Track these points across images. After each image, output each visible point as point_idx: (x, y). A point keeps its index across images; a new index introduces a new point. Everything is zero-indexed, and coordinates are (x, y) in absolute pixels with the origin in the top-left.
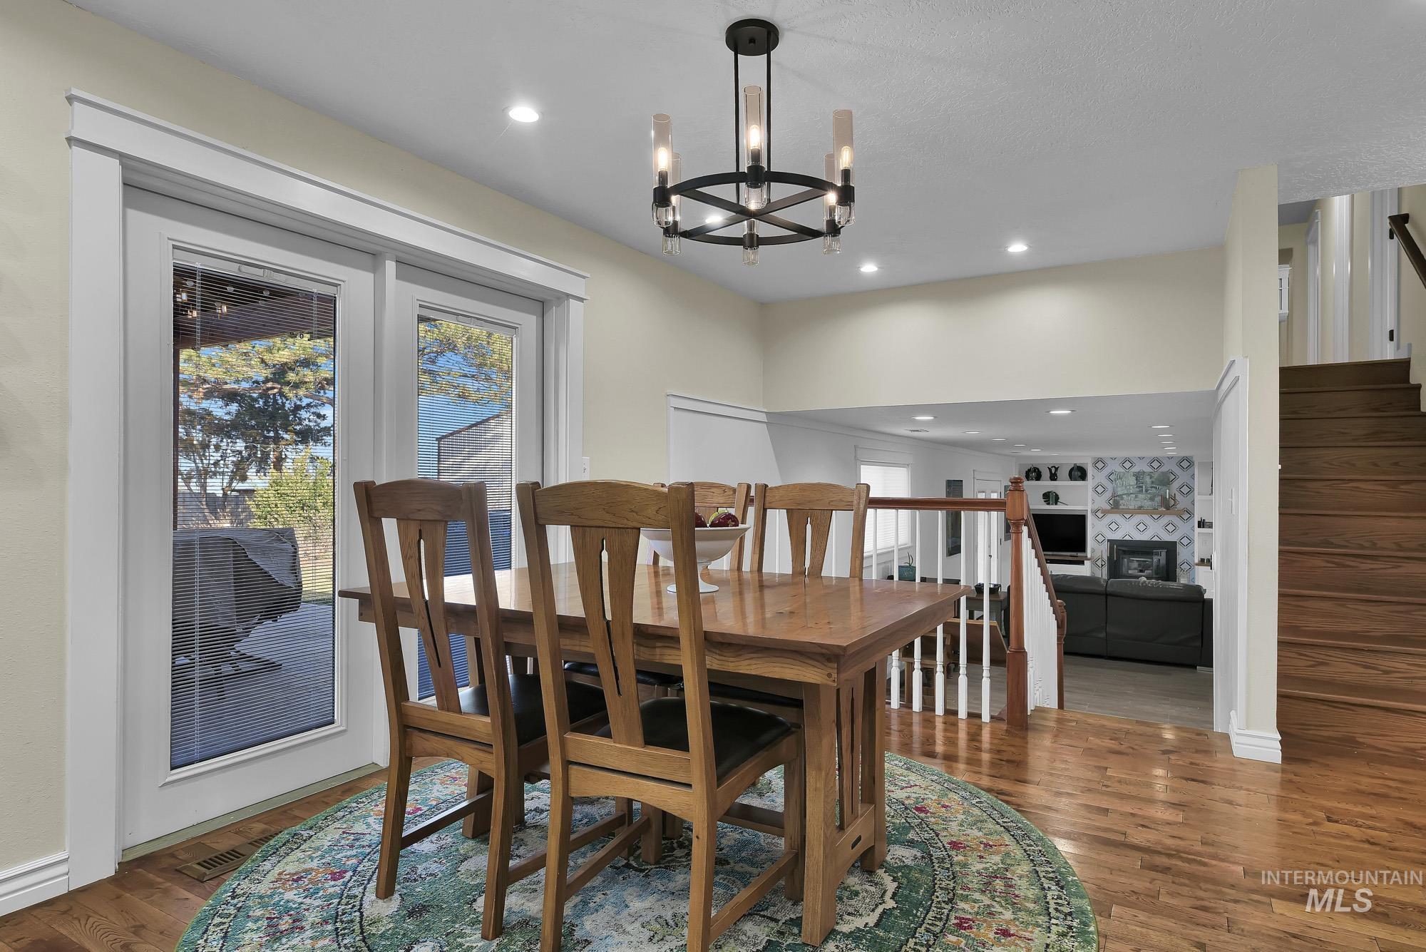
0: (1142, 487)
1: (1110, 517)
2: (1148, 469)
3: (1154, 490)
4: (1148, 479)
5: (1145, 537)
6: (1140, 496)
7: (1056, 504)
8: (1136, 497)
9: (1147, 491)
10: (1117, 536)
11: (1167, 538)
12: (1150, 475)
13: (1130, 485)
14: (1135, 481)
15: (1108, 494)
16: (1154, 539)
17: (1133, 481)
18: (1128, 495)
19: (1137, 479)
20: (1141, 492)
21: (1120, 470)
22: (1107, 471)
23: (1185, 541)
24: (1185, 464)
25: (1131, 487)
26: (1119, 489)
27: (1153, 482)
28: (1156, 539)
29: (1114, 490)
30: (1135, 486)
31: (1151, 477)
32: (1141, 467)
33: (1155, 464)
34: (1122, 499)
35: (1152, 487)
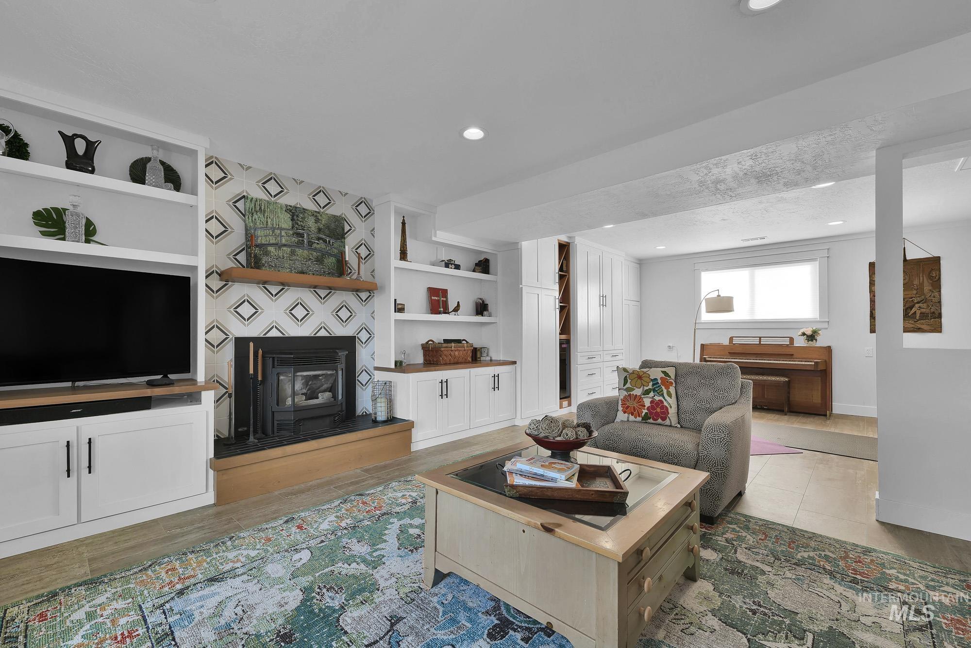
0: (302, 236)
1: (237, 291)
2: (310, 206)
3: (322, 245)
4: (311, 222)
5: (305, 330)
6: (299, 251)
7: (88, 241)
8: (293, 253)
9: (310, 243)
10: (254, 330)
11: (340, 331)
12: (316, 215)
13: (281, 229)
14: (290, 223)
15: (236, 239)
16: (320, 334)
17: (285, 221)
18: (278, 246)
19: (292, 220)
20: (300, 244)
21: (257, 193)
22: (232, 189)
23: (364, 336)
24: (363, 210)
25: (283, 233)
26: (259, 233)
27: (319, 230)
28: (323, 333)
29: (249, 236)
30: (291, 232)
31: (317, 221)
32: (294, 198)
33: (322, 199)
34: (267, 253)
35: (319, 239)
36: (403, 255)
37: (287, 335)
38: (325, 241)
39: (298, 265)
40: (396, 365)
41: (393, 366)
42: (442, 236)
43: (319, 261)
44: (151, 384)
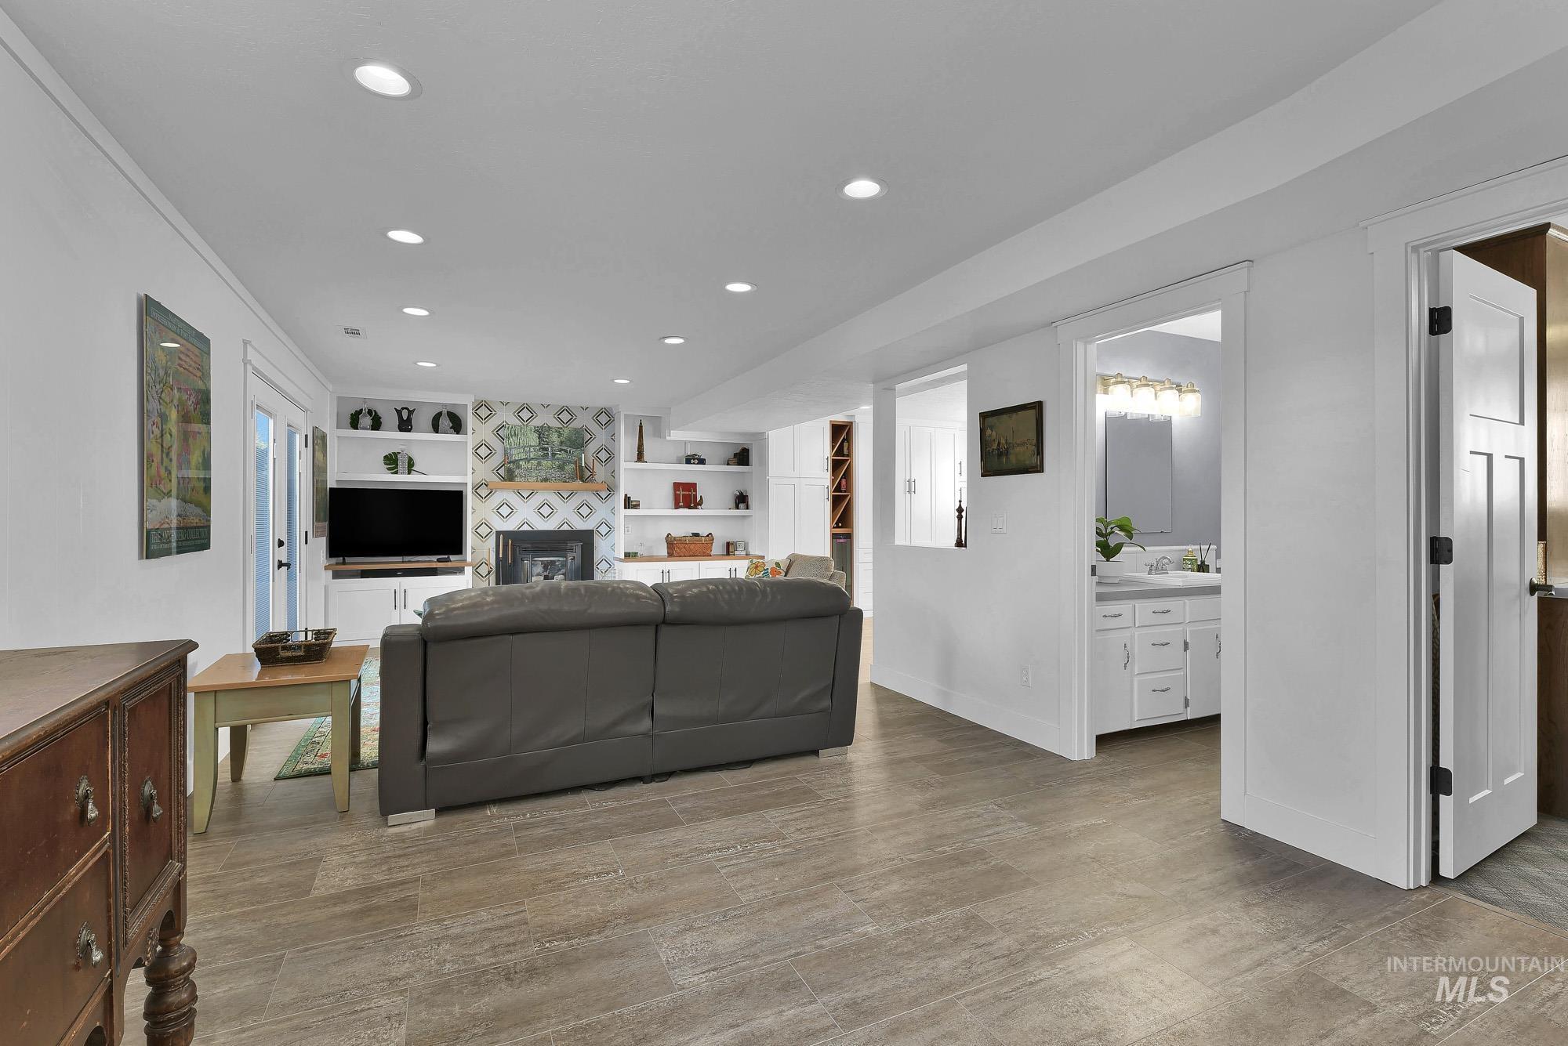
0: (547, 449)
1: (499, 496)
2: (555, 424)
3: (564, 455)
4: (554, 437)
5: (550, 525)
6: (544, 462)
8: (539, 464)
9: (554, 455)
10: (511, 525)
11: (580, 525)
12: (558, 431)
13: (531, 447)
14: (537, 440)
15: (496, 459)
16: (562, 529)
17: (533, 440)
18: (528, 460)
19: (540, 438)
20: (545, 456)
21: (514, 421)
22: (495, 422)
23: (604, 529)
24: (603, 419)
25: (532, 449)
26: (514, 452)
27: (562, 442)
28: (565, 527)
29: (506, 453)
30: (538, 448)
31: (560, 435)
32: (544, 419)
33: (565, 417)
34: (519, 467)
35: (561, 450)
36: (640, 457)
37: (535, 529)
38: (566, 451)
39: (543, 474)
40: (625, 556)
41: (623, 557)
42: (676, 435)
43: (561, 468)
44: (439, 561)
